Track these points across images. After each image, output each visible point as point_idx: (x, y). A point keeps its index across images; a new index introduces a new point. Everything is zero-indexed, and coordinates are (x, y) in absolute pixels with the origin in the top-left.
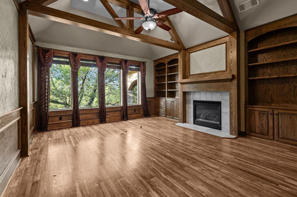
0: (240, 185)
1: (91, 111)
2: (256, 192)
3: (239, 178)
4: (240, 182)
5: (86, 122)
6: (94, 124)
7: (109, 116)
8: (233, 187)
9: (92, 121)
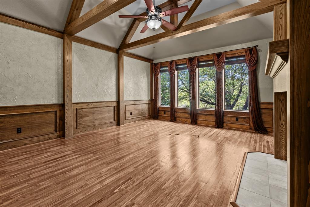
0: (70, 194)
1: (184, 110)
2: (55, 202)
3: (82, 196)
4: (74, 195)
5: (180, 119)
6: (185, 123)
7: (201, 119)
8: (69, 189)
9: (185, 120)
